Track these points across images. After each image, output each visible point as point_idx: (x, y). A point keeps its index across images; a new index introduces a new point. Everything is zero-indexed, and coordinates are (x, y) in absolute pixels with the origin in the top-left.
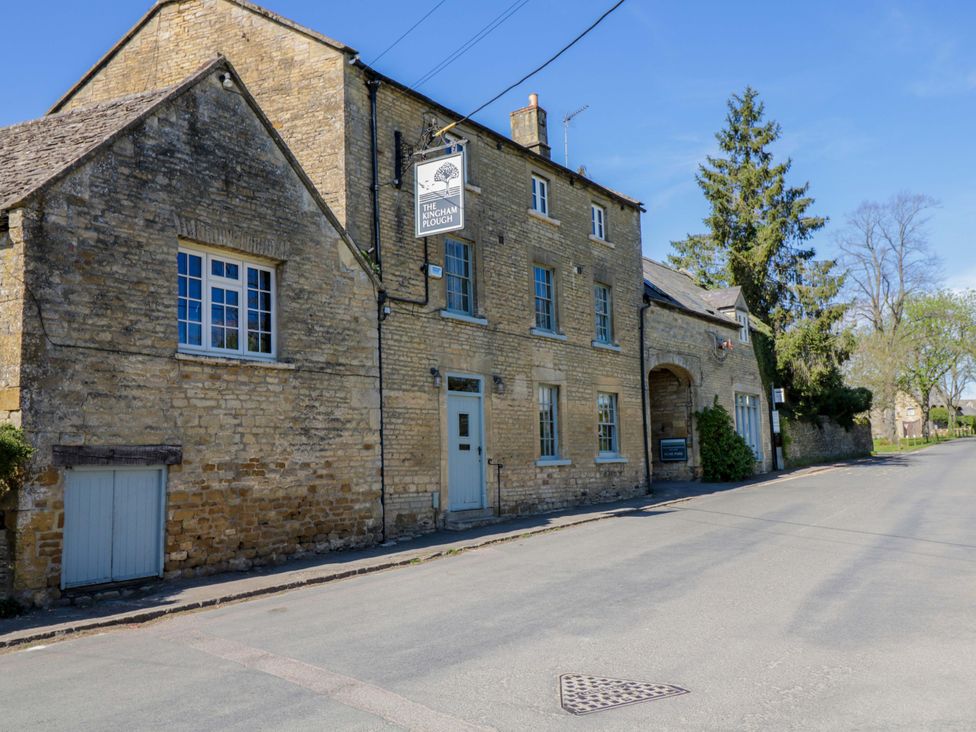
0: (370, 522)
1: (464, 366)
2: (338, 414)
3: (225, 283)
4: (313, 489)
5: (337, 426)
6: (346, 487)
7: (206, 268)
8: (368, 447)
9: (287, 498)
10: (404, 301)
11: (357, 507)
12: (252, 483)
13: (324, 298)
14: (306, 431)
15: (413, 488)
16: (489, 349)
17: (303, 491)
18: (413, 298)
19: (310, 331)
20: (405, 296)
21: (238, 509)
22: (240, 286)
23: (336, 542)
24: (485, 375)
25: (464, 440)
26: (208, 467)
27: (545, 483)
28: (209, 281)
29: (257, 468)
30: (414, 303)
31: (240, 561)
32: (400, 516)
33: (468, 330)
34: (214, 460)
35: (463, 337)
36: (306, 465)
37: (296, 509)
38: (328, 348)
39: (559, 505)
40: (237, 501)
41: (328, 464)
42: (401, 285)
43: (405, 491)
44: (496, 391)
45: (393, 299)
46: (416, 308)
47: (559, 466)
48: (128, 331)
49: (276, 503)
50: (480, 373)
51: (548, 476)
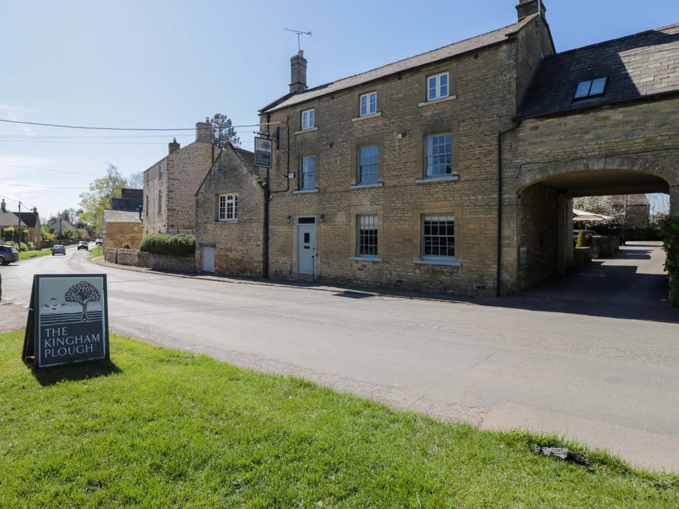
0: (258, 270)
1: (305, 212)
2: (250, 235)
3: (230, 201)
4: (243, 257)
5: (250, 239)
6: (252, 258)
7: (226, 198)
8: (258, 246)
9: (237, 259)
10: (279, 192)
11: (254, 264)
12: (229, 253)
13: (248, 200)
14: (241, 240)
15: (281, 262)
16: (320, 202)
17: (240, 257)
18: (283, 189)
19: (244, 210)
20: (280, 190)
21: (226, 260)
22: (233, 201)
23: (249, 274)
24: (317, 215)
25: (307, 244)
26: (221, 249)
27: (359, 269)
28: (227, 201)
29: (230, 250)
30: (283, 191)
31: (227, 273)
32: (276, 271)
33: (309, 196)
34: (222, 247)
35: (305, 200)
36: (241, 250)
37: (239, 262)
38: (248, 215)
39: (371, 283)
40: (226, 258)
41: (247, 250)
42: (278, 186)
43: (278, 262)
44: (323, 222)
45: (275, 192)
46: (284, 193)
47: (373, 262)
48: (208, 218)
49: (234, 260)
50: (314, 214)
51: (362, 266)
